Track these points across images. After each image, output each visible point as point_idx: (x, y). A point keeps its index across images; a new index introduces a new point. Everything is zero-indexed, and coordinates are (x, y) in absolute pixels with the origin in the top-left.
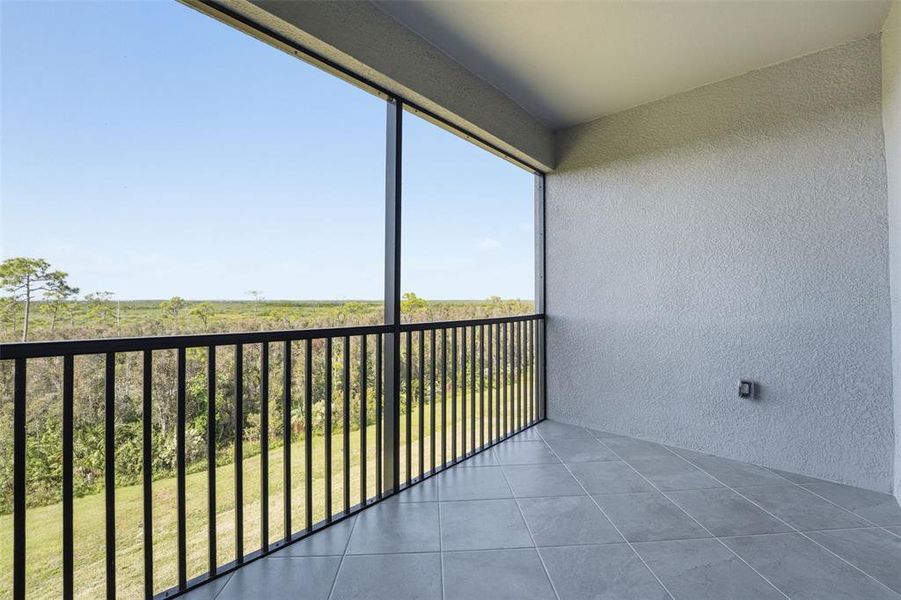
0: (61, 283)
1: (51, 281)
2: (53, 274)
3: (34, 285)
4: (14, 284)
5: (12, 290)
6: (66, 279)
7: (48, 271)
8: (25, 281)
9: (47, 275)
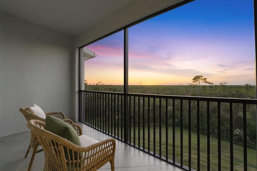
3: (200, 81)
5: (196, 83)
9: (203, 79)
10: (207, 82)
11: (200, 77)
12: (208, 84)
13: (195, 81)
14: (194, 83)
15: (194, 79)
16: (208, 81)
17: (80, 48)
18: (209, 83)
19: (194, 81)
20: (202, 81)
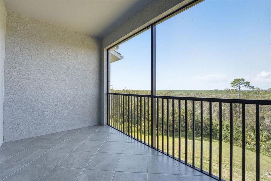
0: (248, 85)
1: (246, 85)
2: (246, 82)
3: (241, 86)
4: (235, 86)
5: (235, 87)
6: (250, 84)
7: (245, 81)
8: (239, 85)
9: (244, 83)
10: (250, 86)
11: (241, 80)
12: (251, 89)
13: (234, 85)
14: (233, 87)
15: (232, 83)
16: (252, 86)
17: (108, 50)
18: (253, 87)
19: (232, 85)
20: (243, 85)
